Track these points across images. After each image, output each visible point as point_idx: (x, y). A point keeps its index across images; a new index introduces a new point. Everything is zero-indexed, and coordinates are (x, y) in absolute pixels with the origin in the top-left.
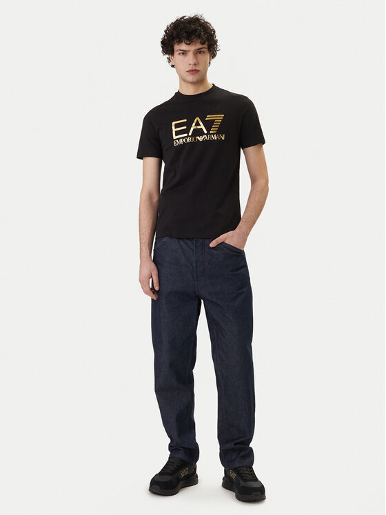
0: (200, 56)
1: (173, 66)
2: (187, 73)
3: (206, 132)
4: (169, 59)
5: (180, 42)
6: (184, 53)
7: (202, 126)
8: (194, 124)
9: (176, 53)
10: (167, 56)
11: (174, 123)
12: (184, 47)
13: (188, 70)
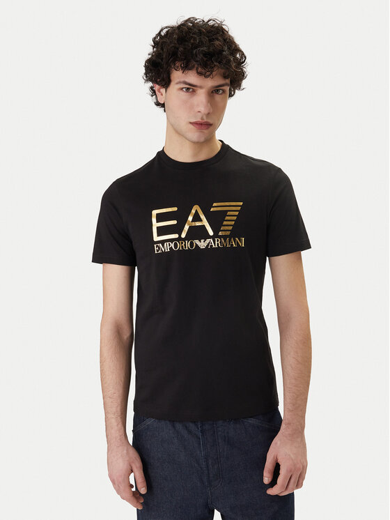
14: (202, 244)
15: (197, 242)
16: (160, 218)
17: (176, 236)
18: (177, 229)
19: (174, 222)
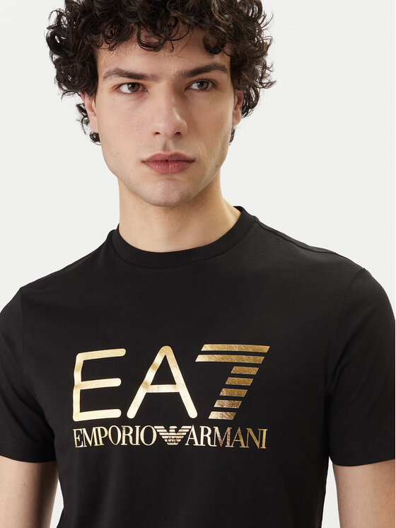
0: (201, 100)
1: (95, 138)
2: (145, 169)
3: (192, 412)
4: (81, 109)
5: (119, 37)
6: (137, 85)
7: (180, 387)
8: (150, 375)
9: (104, 86)
10: (76, 99)
11: (81, 358)
12: (133, 58)
13: (147, 155)
14: (171, 435)
15: (160, 429)
16: (92, 370)
17: (115, 413)
18: (120, 398)
19: (116, 382)
